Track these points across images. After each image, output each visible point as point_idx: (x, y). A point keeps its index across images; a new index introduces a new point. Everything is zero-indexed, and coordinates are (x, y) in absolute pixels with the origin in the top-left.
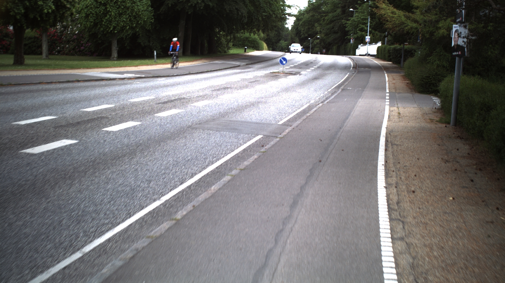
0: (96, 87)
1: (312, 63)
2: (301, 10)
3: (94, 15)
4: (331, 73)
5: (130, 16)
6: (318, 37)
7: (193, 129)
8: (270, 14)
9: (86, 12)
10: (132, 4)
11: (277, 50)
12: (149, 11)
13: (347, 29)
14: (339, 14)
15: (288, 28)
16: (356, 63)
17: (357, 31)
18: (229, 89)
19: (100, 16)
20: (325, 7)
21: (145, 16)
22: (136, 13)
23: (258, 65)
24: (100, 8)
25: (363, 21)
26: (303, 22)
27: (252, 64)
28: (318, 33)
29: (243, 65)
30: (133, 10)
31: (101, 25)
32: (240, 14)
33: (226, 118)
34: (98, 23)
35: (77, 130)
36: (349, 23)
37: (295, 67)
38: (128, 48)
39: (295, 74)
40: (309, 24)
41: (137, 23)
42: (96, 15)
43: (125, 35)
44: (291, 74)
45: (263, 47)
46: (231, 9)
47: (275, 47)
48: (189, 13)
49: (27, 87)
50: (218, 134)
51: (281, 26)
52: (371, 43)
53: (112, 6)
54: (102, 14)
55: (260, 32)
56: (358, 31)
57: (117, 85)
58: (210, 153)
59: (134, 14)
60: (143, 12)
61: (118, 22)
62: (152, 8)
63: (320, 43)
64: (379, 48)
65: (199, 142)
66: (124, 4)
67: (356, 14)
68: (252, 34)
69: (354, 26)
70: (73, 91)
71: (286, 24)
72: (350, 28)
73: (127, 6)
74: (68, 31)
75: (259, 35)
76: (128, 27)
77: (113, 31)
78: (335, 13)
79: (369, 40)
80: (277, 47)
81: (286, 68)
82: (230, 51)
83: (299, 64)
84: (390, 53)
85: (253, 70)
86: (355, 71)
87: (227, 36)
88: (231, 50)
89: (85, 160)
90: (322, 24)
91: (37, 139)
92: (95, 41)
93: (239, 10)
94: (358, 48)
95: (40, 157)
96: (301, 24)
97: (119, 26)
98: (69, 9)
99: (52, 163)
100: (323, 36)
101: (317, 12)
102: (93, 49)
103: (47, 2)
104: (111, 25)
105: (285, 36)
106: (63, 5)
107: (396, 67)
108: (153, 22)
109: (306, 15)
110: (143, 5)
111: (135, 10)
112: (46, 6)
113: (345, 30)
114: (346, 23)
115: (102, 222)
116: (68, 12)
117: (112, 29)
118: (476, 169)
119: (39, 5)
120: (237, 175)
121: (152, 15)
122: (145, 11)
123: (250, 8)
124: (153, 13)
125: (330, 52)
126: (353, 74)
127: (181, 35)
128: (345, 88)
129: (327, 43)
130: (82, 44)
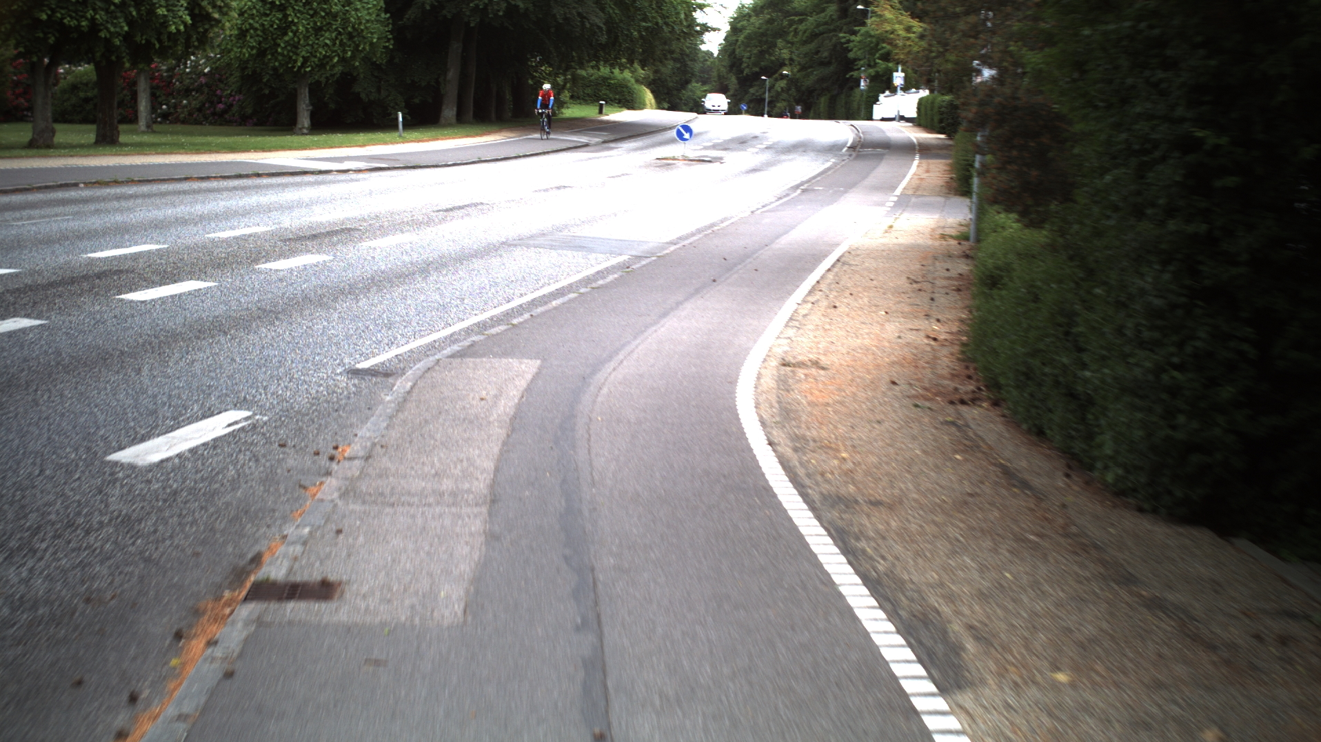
1: (756, 137)
2: (743, 6)
3: (259, 32)
5: (340, 33)
6: (785, 72)
8: (657, 24)
9: (240, 26)
11: (684, 108)
12: (382, 21)
13: (851, 55)
14: (834, 17)
15: (710, 54)
16: (861, 138)
17: (874, 60)
18: (567, 188)
19: (273, 34)
21: (372, 33)
22: (353, 27)
23: (630, 142)
24: (271, 17)
26: (745, 38)
27: (615, 140)
28: (785, 65)
29: (596, 144)
30: (346, 21)
31: (273, 55)
32: (588, 25)
34: (266, 50)
35: (320, 244)
36: (856, 41)
38: (332, 106)
39: (709, 162)
40: (760, 42)
41: (356, 50)
42: (264, 31)
43: (324, 76)
45: (644, 101)
46: (568, 16)
47: (678, 101)
48: (472, 25)
51: (688, 48)
52: (906, 88)
53: (299, 11)
54: (275, 29)
55: (636, 65)
56: (878, 61)
58: (544, 274)
59: (349, 29)
60: (368, 25)
61: (313, 47)
62: (386, 14)
63: (789, 89)
64: (921, 102)
66: (325, 6)
67: (873, 19)
68: (616, 71)
69: (867, 49)
71: (703, 42)
72: (859, 53)
73: (333, 10)
74: (187, 68)
75: (632, 72)
76: (336, 60)
77: (302, 70)
78: (823, 15)
79: (902, 82)
80: (681, 99)
81: (691, 149)
82: (564, 111)
83: (725, 141)
84: (942, 114)
85: (617, 153)
86: (850, 155)
87: (557, 75)
88: (568, 108)
89: (358, 277)
90: (792, 43)
91: (267, 253)
92: (254, 89)
93: (585, 18)
94: (878, 100)
95: (291, 273)
96: (743, 42)
97: (315, 57)
98: (218, 21)
99: (313, 279)
100: (795, 70)
101: (780, 11)
102: (249, 111)
103: (175, 9)
104: (298, 55)
105: (703, 71)
106: (204, 13)
107: (950, 145)
108: (391, 47)
109: (753, 19)
110: (369, 9)
111: (352, 19)
112: (173, 18)
113: (846, 56)
114: (849, 41)
115: (417, 328)
116: (216, 30)
117: (299, 64)
118: (954, 290)
119: (157, 16)
120: (587, 293)
121: (388, 31)
122: (372, 22)
123: (611, 11)
124: (390, 26)
125: (812, 111)
126: (844, 160)
127: (452, 74)
128: (810, 188)
129: (803, 88)
130: (221, 97)
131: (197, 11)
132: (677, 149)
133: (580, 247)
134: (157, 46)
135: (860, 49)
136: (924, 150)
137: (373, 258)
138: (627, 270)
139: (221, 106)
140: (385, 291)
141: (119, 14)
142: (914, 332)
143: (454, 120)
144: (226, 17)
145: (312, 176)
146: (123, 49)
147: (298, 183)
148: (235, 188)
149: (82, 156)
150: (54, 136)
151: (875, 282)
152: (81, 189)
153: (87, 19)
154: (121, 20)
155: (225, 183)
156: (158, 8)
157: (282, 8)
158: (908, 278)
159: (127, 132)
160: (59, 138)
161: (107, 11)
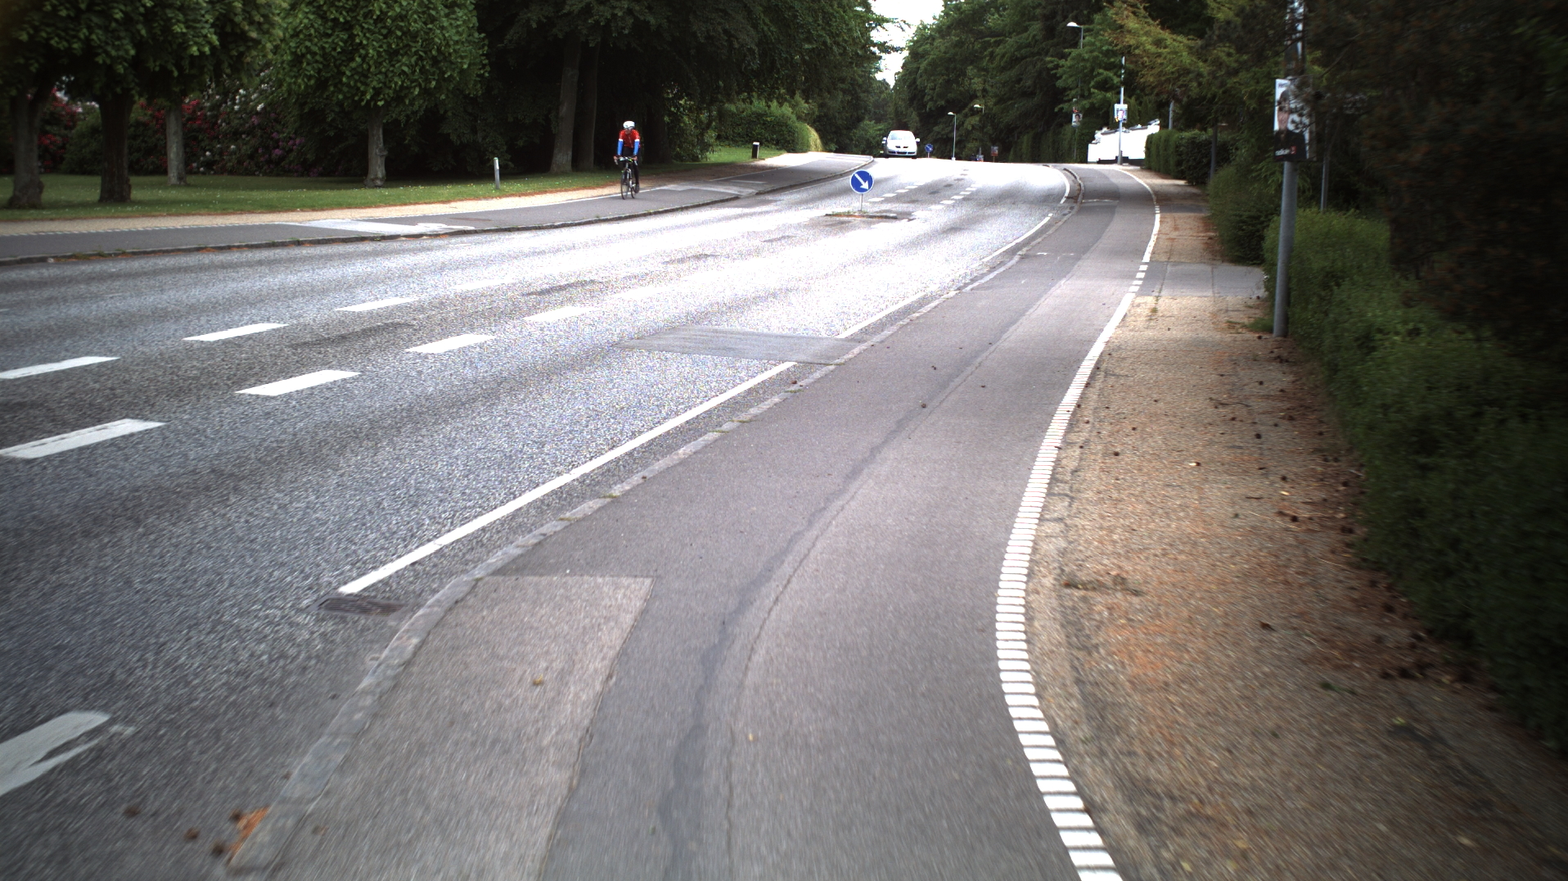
0: (352, 257)
1: (949, 186)
2: (925, 27)
3: (318, 58)
4: (999, 215)
5: (421, 58)
6: (977, 106)
7: (624, 348)
8: (825, 43)
9: (294, 50)
10: (425, 23)
11: (854, 149)
12: (474, 42)
13: (1060, 84)
14: (1037, 38)
15: (884, 83)
16: (1080, 185)
17: (1089, 90)
18: (709, 258)
19: (336, 60)
20: (996, 16)
21: (462, 57)
22: (439, 50)
23: (792, 194)
24: (333, 37)
25: (1109, 59)
26: (929, 64)
27: (773, 191)
28: (976, 97)
29: (749, 197)
30: (428, 42)
31: (335, 86)
32: (736, 46)
33: (705, 325)
34: (327, 80)
35: (347, 351)
36: (1066, 67)
37: (899, 198)
38: (415, 149)
39: (895, 218)
40: (947, 69)
41: (442, 80)
42: (325, 55)
43: (403, 114)
44: (884, 217)
45: (808, 142)
46: (711, 34)
47: (848, 141)
48: (591, 46)
49: (167, 260)
50: (687, 359)
51: (861, 76)
52: (1130, 124)
53: (369, 30)
54: (339, 53)
55: (798, 97)
56: (1092, 90)
57: (404, 251)
58: (670, 396)
59: (434, 52)
60: (458, 47)
61: (387, 76)
62: (480, 33)
63: (982, 128)
64: (1151, 140)
65: (642, 376)
66: (402, 24)
67: (1087, 38)
68: (774, 104)
69: (1081, 75)
70: (297, 268)
71: (878, 69)
72: (1070, 81)
73: (412, 29)
74: (235, 104)
75: (793, 107)
76: (417, 91)
77: (372, 103)
78: (1025, 35)
79: (1125, 117)
80: (852, 140)
81: (870, 202)
82: (709, 154)
83: (911, 190)
84: (1180, 155)
85: (776, 208)
86: (1072, 208)
87: (699, 110)
88: (713, 151)
89: (388, 407)
90: (986, 70)
91: (262, 369)
92: (316, 131)
93: (733, 36)
94: (1094, 139)
95: (286, 402)
96: (926, 69)
97: (390, 88)
98: (257, 42)
99: (318, 412)
100: (990, 104)
101: (971, 31)
102: (310, 157)
103: (198, 25)
104: (366, 85)
105: (877, 105)
106: (239, 31)
107: (1194, 194)
108: (487, 75)
109: (937, 42)
110: (458, 26)
111: (437, 40)
112: (194, 36)
113: (1054, 85)
114: (1057, 67)
115: (461, 504)
116: (254, 53)
117: (368, 97)
118: (1283, 418)
119: (175, 35)
120: (733, 431)
121: (483, 55)
122: (463, 43)
123: (766, 28)
124: (486, 48)
125: (1012, 152)
126: (1065, 215)
127: (566, 109)
128: (1031, 253)
129: (1001, 126)
130: (278, 141)
131: (228, 29)
132: (851, 203)
133: (725, 349)
134: (176, 74)
135: (1071, 76)
136: (1163, 200)
137: (420, 373)
138: (794, 388)
139: (278, 152)
140: (424, 431)
141: (122, 34)
142: (1255, 503)
143: (569, 167)
144: (267, 36)
145: (371, 243)
146: (131, 77)
147: (349, 253)
148: (260, 263)
149: (66, 219)
150: (41, 192)
151: (1161, 404)
152: (50, 265)
153: (80, 39)
154: (125, 42)
155: (250, 255)
156: (176, 24)
157: (347, 27)
158: (1211, 399)
159: (142, 186)
160: (48, 195)
161: (106, 29)
